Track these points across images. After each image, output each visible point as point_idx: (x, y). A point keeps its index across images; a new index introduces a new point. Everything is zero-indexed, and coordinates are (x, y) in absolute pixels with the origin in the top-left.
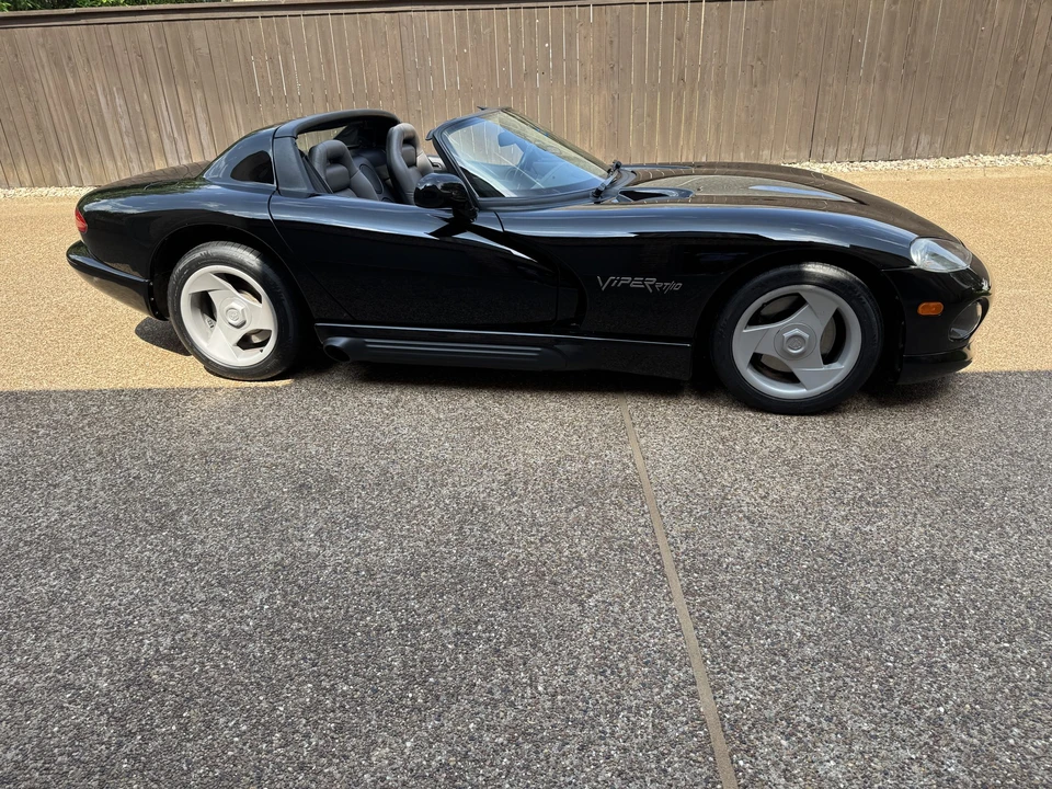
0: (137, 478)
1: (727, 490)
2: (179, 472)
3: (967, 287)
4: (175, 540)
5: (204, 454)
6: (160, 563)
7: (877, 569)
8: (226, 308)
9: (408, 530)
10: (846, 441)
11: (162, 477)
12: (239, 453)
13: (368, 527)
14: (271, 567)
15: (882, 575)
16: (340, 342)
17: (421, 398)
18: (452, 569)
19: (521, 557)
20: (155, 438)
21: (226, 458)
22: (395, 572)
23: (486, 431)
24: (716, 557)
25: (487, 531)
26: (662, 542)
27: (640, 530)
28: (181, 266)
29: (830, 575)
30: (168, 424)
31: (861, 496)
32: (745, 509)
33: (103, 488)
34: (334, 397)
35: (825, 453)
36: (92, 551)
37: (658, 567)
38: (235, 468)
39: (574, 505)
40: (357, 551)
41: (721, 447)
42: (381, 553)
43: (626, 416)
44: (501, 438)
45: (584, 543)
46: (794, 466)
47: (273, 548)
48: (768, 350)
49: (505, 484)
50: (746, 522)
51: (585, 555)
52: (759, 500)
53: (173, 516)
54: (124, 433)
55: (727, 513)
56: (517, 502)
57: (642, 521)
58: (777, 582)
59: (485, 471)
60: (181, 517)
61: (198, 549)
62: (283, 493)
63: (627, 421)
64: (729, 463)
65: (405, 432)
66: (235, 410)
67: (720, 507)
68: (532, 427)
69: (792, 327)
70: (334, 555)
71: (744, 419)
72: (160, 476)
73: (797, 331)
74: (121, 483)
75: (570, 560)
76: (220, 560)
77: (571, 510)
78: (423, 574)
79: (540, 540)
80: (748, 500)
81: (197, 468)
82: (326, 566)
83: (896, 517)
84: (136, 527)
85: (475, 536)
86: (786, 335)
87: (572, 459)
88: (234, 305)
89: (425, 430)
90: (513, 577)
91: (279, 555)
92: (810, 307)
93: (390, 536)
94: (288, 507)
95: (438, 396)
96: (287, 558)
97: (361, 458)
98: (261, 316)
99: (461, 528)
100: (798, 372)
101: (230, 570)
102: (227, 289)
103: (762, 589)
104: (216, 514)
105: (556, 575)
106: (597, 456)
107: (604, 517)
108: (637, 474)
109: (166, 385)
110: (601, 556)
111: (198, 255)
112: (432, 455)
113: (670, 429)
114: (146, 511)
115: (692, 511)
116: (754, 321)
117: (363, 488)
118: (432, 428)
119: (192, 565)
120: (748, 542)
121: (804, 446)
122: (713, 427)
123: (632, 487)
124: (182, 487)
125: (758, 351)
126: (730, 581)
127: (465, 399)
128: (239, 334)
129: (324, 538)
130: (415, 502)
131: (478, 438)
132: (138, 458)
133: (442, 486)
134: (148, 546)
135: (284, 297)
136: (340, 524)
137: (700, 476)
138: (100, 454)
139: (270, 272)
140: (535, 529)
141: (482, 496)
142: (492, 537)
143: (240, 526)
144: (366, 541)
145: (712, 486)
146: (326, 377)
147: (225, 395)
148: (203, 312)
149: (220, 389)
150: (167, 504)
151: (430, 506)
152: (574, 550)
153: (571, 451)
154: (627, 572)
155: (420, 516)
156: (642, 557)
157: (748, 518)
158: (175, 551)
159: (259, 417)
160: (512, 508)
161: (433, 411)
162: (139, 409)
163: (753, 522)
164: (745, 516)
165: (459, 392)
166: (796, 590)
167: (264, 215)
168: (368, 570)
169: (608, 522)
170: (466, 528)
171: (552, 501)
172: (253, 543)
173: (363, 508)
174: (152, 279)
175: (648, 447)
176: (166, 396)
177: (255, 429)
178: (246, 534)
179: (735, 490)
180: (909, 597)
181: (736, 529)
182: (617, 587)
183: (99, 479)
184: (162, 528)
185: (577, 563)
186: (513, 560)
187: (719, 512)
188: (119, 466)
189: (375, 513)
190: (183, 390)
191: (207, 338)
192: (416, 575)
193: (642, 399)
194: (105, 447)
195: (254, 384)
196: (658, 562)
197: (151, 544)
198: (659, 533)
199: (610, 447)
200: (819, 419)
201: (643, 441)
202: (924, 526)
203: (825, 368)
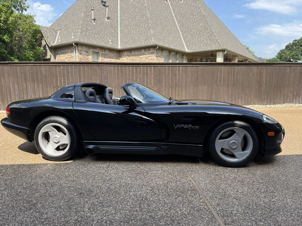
0: (20, 192)
1: (225, 190)
2: (36, 190)
3: (279, 128)
4: (36, 213)
5: (44, 184)
6: (30, 222)
7: (283, 213)
8: (54, 137)
9: (122, 207)
10: (254, 174)
11: (30, 192)
12: (57, 183)
13: (107, 206)
14: (74, 221)
15: (285, 214)
16: (91, 147)
17: (116, 165)
18: (140, 220)
19: (164, 215)
20: (26, 179)
21: (53, 185)
22: (120, 222)
23: (141, 174)
24: (230, 211)
25: (150, 206)
26: (210, 207)
27: (202, 204)
28: (41, 123)
29: (269, 215)
30: (31, 175)
31: (266, 190)
32: (233, 195)
33: (7, 196)
34: (87, 166)
35: (249, 178)
36: (3, 218)
37: (212, 216)
38: (56, 188)
39: (177, 197)
40: (105, 215)
41: (217, 177)
42: (113, 215)
43: (184, 169)
44: (146, 176)
45: (184, 209)
46: (242, 182)
47: (74, 215)
48: (226, 147)
49: (151, 191)
50: (235, 200)
51: (186, 213)
52: (236, 193)
53: (34, 205)
54: (15, 178)
55: (228, 197)
56: (157, 196)
57: (201, 201)
58: (253, 219)
59: (143, 187)
60: (38, 205)
61: (45, 216)
62: (75, 196)
63: (185, 170)
64: (222, 182)
65: (114, 175)
66: (54, 170)
67: (225, 195)
68: (155, 173)
69: (232, 140)
70: (97, 216)
71: (221, 169)
72: (29, 191)
73: (234, 141)
74: (14, 194)
75: (182, 215)
76: (54, 220)
77: (176, 198)
78: (131, 222)
79: (169, 209)
80: (232, 193)
81: (42, 188)
82: (94, 220)
83: (280, 196)
84: (20, 209)
85: (146, 208)
86: (231, 142)
87: (171, 182)
88: (56, 136)
89: (120, 174)
90: (163, 222)
91: (76, 217)
92: (237, 134)
93: (115, 209)
94: (77, 200)
95: (122, 164)
96: (79, 218)
97: (100, 184)
98: (65, 139)
99: (140, 206)
100: (235, 153)
101: (58, 223)
102: (55, 131)
103: (249, 221)
104: (51, 203)
105: (178, 220)
106: (180, 181)
107: (188, 200)
108: (194, 186)
109: (29, 163)
110: (192, 213)
111: (47, 120)
112: (124, 182)
113: (199, 172)
114: (24, 203)
115: (216, 197)
116: (221, 138)
117: (103, 193)
118: (122, 174)
119: (43, 222)
120: (238, 206)
121: (242, 176)
122: (212, 172)
123: (193, 190)
124: (37, 195)
125: (223, 147)
126: (238, 219)
127: (131, 165)
128: (57, 145)
129: (92, 210)
130: (122, 197)
131: (138, 176)
132: (20, 186)
133: (130, 192)
134: (25, 216)
135: (74, 133)
136: (97, 205)
137: (214, 186)
138: (6, 185)
139: (70, 125)
140: (166, 205)
141: (145, 195)
142: (152, 208)
143: (60, 207)
144: (107, 211)
145: (219, 189)
146: (84, 159)
147: (50, 166)
148: (45, 139)
149: (48, 164)
150: (32, 201)
151: (127, 199)
152: (182, 212)
153: (170, 180)
154: (202, 218)
155: (125, 202)
156: (206, 213)
157: (235, 198)
158: (36, 217)
159: (62, 172)
160: (156, 198)
161: (121, 169)
162: (20, 170)
163: (237, 200)
164: (234, 198)
165: (129, 163)
166: (260, 221)
167: (71, 108)
168: (110, 221)
169: (190, 202)
170: (142, 206)
171: (169, 196)
172: (66, 213)
173: (104, 200)
174: (30, 128)
175: (195, 178)
176: (30, 166)
177: (62, 175)
178: (63, 210)
179: (227, 190)
180: (298, 222)
181: (232, 202)
182: (201, 223)
183: (6, 193)
184: (30, 209)
185: (184, 216)
186: (161, 216)
187: (225, 197)
188: (13, 189)
189: (108, 201)
190: (36, 164)
191: (45, 147)
192: (128, 223)
193: (187, 164)
194: (8, 182)
195: (60, 162)
196: (212, 214)
197: (27, 215)
198: (209, 205)
199: (182, 178)
200: (243, 168)
201: (192, 176)
202: (290, 199)
203: (243, 152)
